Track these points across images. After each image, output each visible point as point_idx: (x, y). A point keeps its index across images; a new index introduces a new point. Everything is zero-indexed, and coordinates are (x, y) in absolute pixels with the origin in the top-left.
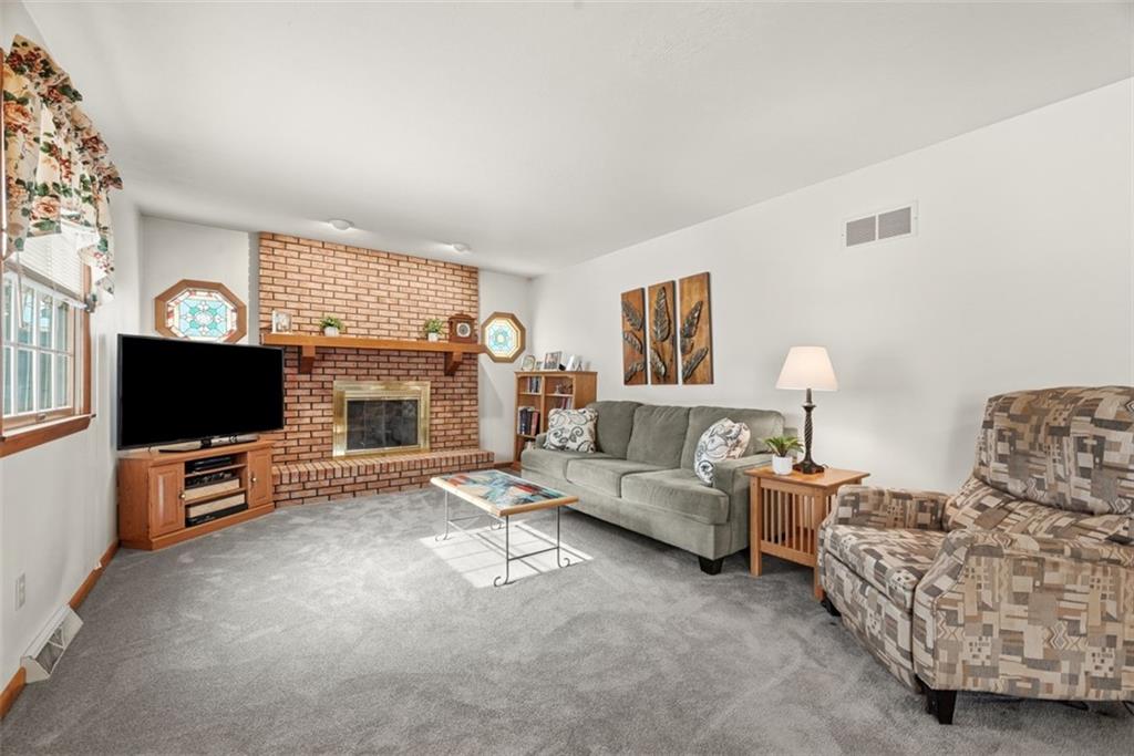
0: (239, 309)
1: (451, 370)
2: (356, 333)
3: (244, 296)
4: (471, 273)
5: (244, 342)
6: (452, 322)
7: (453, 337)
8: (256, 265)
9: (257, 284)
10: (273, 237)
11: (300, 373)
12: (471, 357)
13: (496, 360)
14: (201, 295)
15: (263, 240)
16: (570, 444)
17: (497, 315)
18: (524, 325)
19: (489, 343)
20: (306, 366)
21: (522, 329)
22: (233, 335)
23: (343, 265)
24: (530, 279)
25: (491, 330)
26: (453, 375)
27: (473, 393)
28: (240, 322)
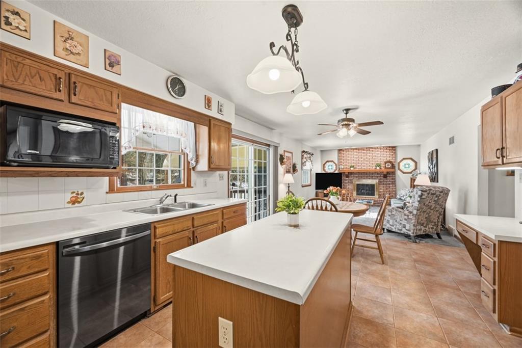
0: (336, 165)
1: (385, 176)
2: (358, 169)
3: (336, 163)
4: (393, 148)
5: (336, 172)
6: (386, 163)
7: (385, 168)
8: (338, 156)
9: (339, 159)
10: (341, 150)
11: (347, 177)
12: (394, 173)
13: (404, 173)
14: (330, 163)
15: (340, 151)
16: (402, 198)
17: (404, 159)
18: (417, 161)
19: (402, 168)
20: (347, 176)
21: (416, 163)
22: (335, 171)
23: (355, 153)
24: (419, 145)
25: (402, 164)
26: (386, 178)
27: (394, 183)
28: (336, 167)
